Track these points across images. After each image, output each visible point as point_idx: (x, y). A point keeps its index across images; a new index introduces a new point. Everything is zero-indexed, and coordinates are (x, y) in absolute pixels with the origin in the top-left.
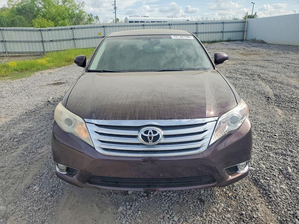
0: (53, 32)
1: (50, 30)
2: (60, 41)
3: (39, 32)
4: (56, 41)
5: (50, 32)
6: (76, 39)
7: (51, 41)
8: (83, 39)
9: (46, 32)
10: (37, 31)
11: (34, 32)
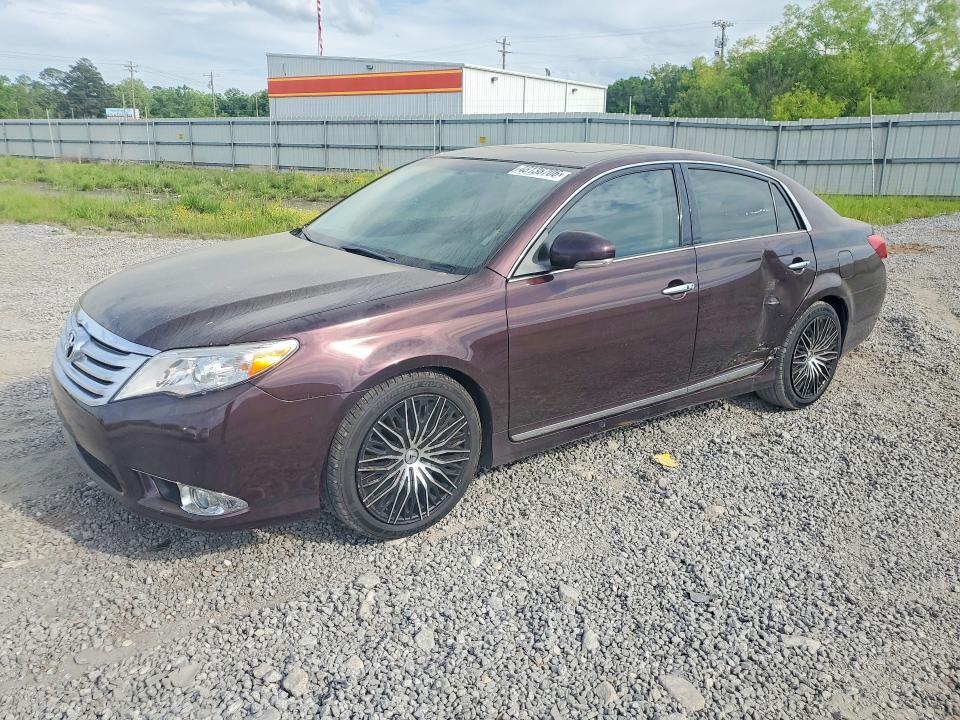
0: (817, 134)
1: (807, 128)
2: (830, 163)
3: (772, 135)
4: (818, 164)
5: (805, 134)
6: (889, 161)
7: (803, 163)
8: (918, 162)
9: (795, 135)
10: (766, 129)
11: (759, 132)
